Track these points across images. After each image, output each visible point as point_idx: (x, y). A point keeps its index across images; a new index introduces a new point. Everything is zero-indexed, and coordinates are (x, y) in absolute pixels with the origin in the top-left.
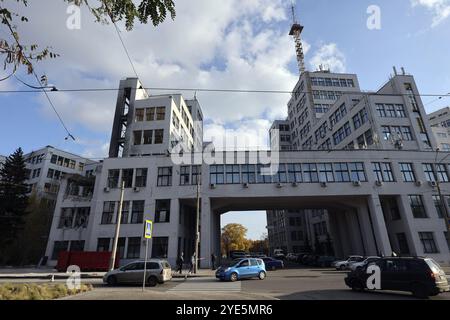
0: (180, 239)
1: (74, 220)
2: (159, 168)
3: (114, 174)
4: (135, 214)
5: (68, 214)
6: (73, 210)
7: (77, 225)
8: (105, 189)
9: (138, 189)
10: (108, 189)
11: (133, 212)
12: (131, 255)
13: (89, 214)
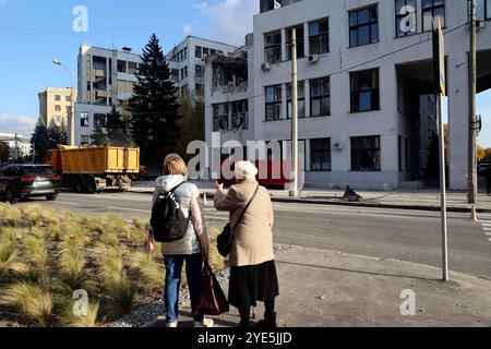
0: (400, 138)
1: (230, 119)
2: (350, 12)
3: (273, 39)
4: (317, 103)
5: (221, 112)
6: (226, 105)
7: (235, 126)
8: (263, 66)
9: (315, 57)
10: (267, 66)
11: (311, 99)
12: (318, 166)
13: (247, 109)
